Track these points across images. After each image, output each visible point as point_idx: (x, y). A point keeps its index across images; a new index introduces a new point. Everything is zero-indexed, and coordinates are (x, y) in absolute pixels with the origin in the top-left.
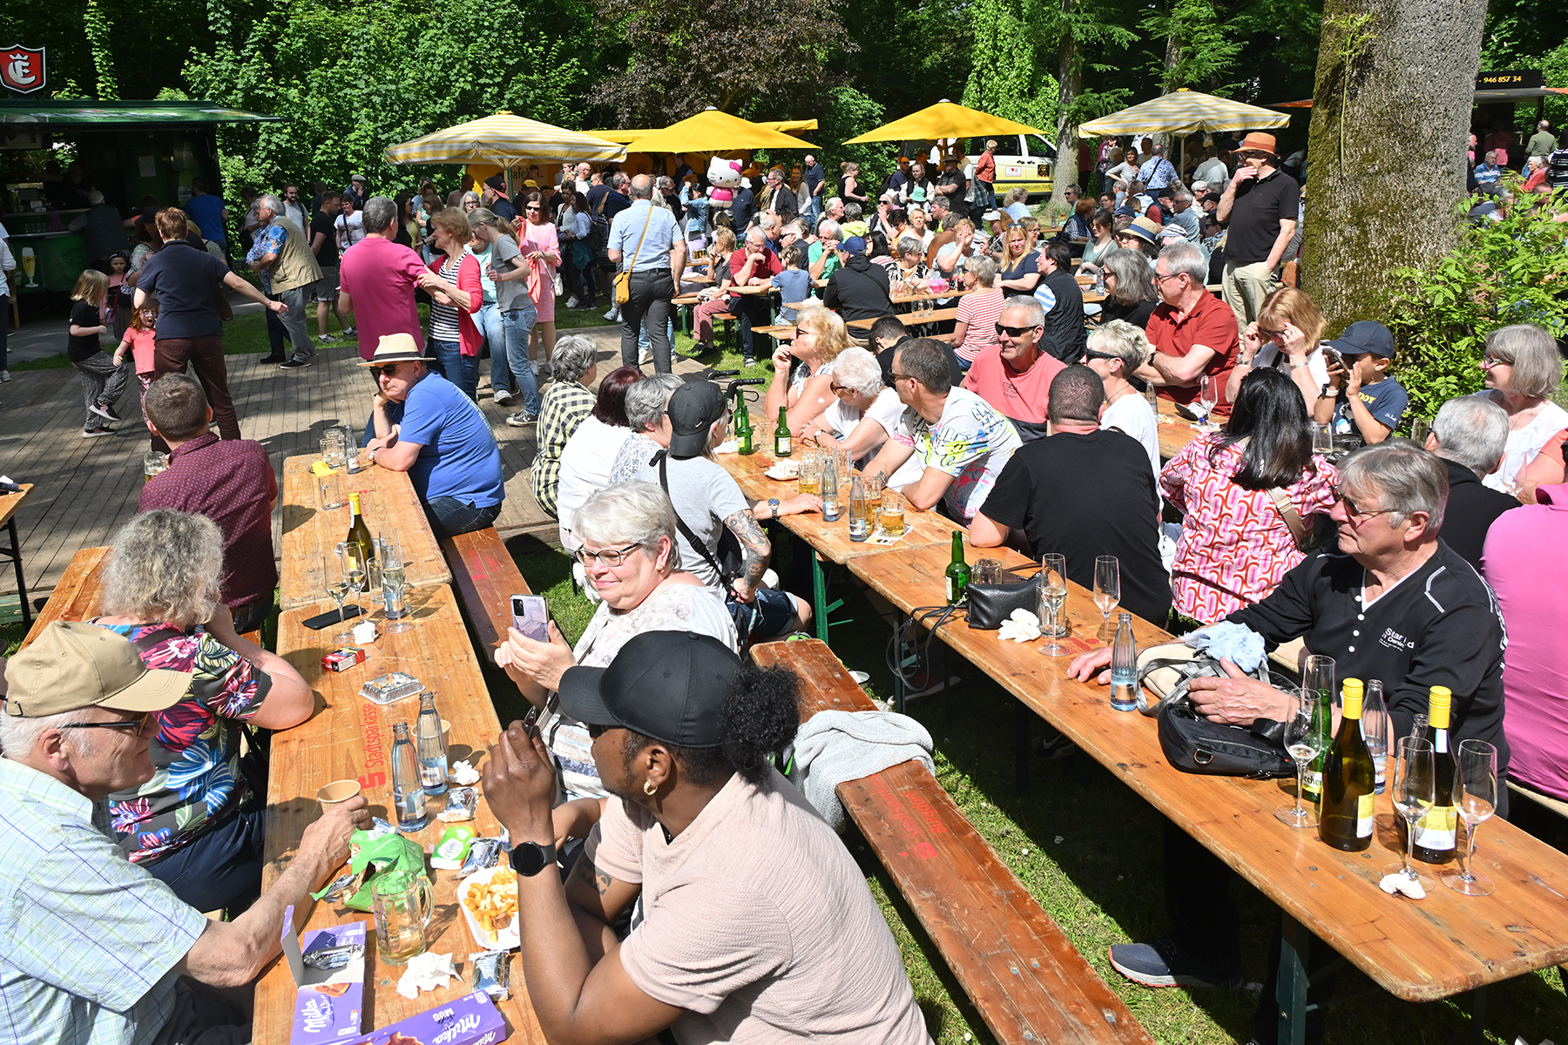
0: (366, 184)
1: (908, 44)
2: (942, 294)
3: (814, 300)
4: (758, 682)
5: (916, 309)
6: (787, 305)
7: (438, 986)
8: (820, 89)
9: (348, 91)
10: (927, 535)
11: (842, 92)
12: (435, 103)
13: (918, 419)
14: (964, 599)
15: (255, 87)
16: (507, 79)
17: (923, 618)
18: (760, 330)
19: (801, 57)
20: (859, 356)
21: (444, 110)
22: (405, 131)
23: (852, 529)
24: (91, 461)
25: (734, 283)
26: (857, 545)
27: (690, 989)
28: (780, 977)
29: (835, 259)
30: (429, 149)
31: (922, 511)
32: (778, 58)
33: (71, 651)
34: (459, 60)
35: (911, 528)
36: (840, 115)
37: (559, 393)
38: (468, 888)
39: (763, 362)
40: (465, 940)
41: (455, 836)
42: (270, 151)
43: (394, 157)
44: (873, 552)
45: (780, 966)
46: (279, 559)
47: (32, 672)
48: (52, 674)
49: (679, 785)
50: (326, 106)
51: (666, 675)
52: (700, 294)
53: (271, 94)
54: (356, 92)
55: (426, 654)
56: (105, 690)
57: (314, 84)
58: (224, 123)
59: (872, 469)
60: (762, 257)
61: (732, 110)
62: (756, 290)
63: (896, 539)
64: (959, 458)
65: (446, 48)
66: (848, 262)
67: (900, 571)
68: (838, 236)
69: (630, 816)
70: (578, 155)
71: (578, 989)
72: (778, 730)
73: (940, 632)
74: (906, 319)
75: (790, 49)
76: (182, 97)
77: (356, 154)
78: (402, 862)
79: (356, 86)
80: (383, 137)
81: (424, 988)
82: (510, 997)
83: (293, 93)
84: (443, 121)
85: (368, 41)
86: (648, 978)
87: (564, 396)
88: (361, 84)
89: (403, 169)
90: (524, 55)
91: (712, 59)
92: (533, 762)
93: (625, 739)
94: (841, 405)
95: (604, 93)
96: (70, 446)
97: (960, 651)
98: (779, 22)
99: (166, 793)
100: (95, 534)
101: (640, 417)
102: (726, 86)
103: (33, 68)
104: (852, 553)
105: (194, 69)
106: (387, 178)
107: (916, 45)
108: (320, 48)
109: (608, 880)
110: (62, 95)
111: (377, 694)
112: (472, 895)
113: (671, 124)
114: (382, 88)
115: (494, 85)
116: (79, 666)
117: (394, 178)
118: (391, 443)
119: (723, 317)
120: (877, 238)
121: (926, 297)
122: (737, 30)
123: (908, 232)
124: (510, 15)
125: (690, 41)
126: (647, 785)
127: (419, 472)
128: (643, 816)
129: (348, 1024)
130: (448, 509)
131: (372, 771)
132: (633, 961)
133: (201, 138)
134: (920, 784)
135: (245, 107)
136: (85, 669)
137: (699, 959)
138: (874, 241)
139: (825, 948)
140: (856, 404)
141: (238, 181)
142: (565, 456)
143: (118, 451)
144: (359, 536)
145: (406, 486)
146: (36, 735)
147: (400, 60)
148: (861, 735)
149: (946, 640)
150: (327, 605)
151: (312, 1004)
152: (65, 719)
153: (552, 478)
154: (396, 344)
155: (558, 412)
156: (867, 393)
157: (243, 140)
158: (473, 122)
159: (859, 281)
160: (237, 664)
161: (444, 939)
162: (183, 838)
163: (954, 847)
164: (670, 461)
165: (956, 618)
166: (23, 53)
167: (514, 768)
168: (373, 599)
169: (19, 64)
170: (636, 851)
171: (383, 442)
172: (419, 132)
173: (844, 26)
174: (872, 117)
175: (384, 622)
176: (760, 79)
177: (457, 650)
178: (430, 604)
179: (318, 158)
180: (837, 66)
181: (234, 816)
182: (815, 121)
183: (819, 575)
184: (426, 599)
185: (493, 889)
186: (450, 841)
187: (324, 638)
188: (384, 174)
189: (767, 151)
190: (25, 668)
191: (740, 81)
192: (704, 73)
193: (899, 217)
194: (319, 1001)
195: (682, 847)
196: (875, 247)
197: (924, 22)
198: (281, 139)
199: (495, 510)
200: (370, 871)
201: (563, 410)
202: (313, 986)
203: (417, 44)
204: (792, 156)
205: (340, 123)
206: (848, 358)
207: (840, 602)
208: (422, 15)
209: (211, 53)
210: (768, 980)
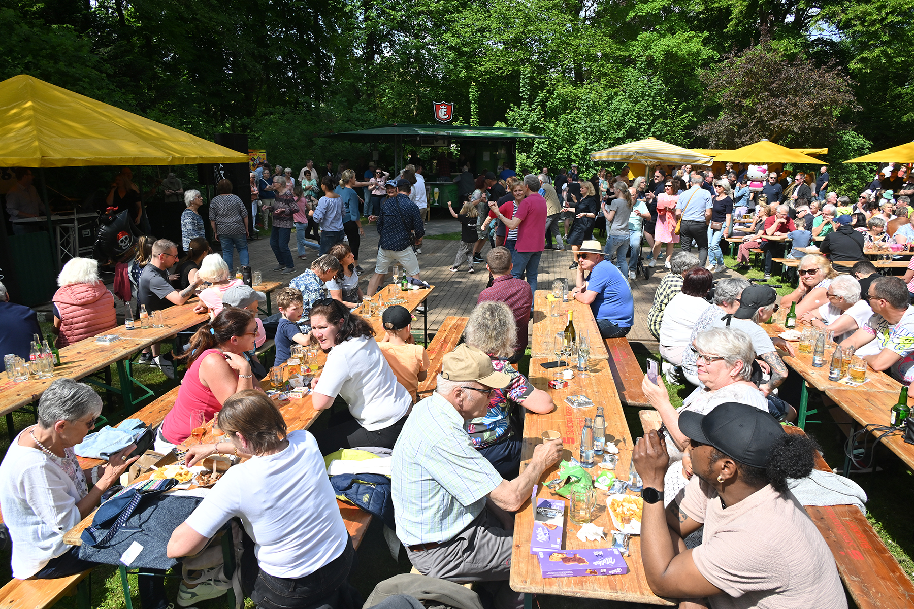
0: (578, 168)
1: (894, 107)
2: (898, 252)
3: (814, 248)
4: (794, 442)
5: (881, 259)
6: (795, 248)
7: (595, 540)
8: (832, 131)
9: (576, 125)
10: (879, 385)
11: (845, 134)
12: (616, 132)
13: (882, 320)
14: (903, 425)
15: (536, 122)
16: (653, 121)
17: (873, 430)
18: (777, 260)
19: (823, 113)
20: (849, 280)
21: (620, 136)
22: (600, 145)
23: (831, 373)
24: (453, 280)
25: (765, 233)
26: (833, 383)
27: (728, 582)
28: (778, 593)
29: (829, 226)
30: (611, 154)
31: (877, 372)
32: (809, 113)
33: (470, 357)
34: (630, 111)
35: (868, 380)
36: (843, 146)
37: (670, 279)
38: (611, 501)
39: (775, 277)
40: (608, 524)
41: (606, 475)
42: (538, 152)
43: (594, 158)
44: (842, 388)
45: (780, 587)
46: (531, 335)
47: (455, 362)
48: (462, 365)
49: (736, 482)
50: (566, 132)
51: (741, 426)
52: (744, 238)
53: (542, 126)
54: (580, 126)
55: (595, 390)
56: (481, 376)
57: (562, 122)
58: (520, 138)
59: (846, 343)
60: (785, 221)
61: (775, 141)
62: (778, 238)
63: (859, 384)
64: (907, 346)
65: (625, 105)
66: (839, 229)
67: (859, 402)
68: (834, 214)
69: (702, 489)
70: (686, 160)
71: (667, 563)
72: (802, 469)
73: (884, 440)
74: (877, 264)
75: (817, 110)
76: (504, 126)
77: (576, 155)
78: (583, 480)
79: (580, 123)
80: (589, 148)
81: (589, 538)
82: (629, 556)
83: (552, 126)
84: (619, 141)
85: (589, 102)
86: (706, 570)
87: (672, 281)
88: (583, 122)
89: (596, 163)
90: (664, 110)
91: (768, 113)
92: (660, 451)
93: (712, 452)
94: (830, 306)
95: (704, 130)
96: (445, 273)
97: (897, 453)
98: (813, 93)
99: (481, 424)
100: (452, 311)
101: (722, 298)
102: (774, 128)
103: (448, 112)
104: (829, 386)
105: (511, 113)
106: (588, 167)
107: (899, 107)
108: (567, 105)
109: (686, 517)
110: (455, 124)
111: (573, 403)
112: (613, 504)
113: (738, 148)
114: (592, 124)
115: (646, 124)
116: (472, 364)
117: (591, 168)
118: (584, 290)
119: (755, 251)
120: (861, 217)
121: (887, 253)
122: (786, 97)
123: (878, 214)
124: (660, 89)
125: (757, 103)
126: (719, 477)
127: (595, 306)
128: (709, 491)
129: (556, 543)
130: (605, 325)
131: (569, 436)
132: (699, 559)
133: (510, 145)
134: (856, 519)
135: (530, 131)
136: (475, 365)
137: (736, 569)
138: (858, 218)
139: (807, 587)
140: (840, 306)
141: (522, 165)
142: (667, 310)
143: (463, 277)
144: (570, 330)
145: (589, 311)
146: (452, 389)
147: (602, 111)
148: (823, 484)
149: (888, 445)
150: (552, 358)
151: (540, 529)
152: (465, 384)
153: (659, 319)
154: (592, 245)
155: (667, 288)
156: (850, 301)
157: (527, 146)
158: (634, 143)
159: (845, 240)
160: (519, 377)
161: (598, 520)
162: (485, 444)
163: (875, 558)
164: (733, 320)
165: (895, 435)
166: (445, 105)
167: (650, 451)
168: (573, 360)
169: (443, 110)
170: (702, 507)
171: (580, 290)
172: (607, 146)
173: (854, 96)
174: (863, 149)
175: (576, 371)
176: (796, 125)
177: (610, 391)
178: (597, 367)
179: (558, 156)
180: (845, 119)
181: (506, 440)
182: (826, 149)
183: (805, 394)
184: (596, 365)
185: (623, 504)
186: (604, 477)
187: (550, 373)
188: (587, 165)
189: (792, 164)
190: (452, 360)
191: (783, 126)
192: (763, 121)
193: (873, 206)
194: (543, 529)
195: (732, 512)
196: (858, 221)
197: (907, 94)
198: (543, 147)
199: (628, 330)
200: (568, 480)
201: (669, 288)
202: (541, 522)
203: (611, 103)
204: (808, 168)
205: (571, 140)
206: (842, 280)
207: (815, 411)
208: (616, 89)
209: (519, 107)
210: (771, 592)
